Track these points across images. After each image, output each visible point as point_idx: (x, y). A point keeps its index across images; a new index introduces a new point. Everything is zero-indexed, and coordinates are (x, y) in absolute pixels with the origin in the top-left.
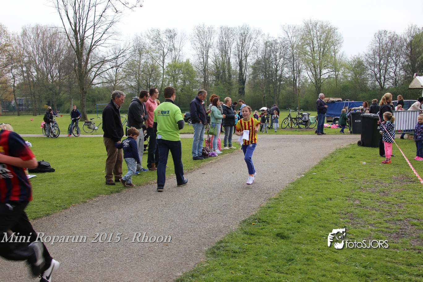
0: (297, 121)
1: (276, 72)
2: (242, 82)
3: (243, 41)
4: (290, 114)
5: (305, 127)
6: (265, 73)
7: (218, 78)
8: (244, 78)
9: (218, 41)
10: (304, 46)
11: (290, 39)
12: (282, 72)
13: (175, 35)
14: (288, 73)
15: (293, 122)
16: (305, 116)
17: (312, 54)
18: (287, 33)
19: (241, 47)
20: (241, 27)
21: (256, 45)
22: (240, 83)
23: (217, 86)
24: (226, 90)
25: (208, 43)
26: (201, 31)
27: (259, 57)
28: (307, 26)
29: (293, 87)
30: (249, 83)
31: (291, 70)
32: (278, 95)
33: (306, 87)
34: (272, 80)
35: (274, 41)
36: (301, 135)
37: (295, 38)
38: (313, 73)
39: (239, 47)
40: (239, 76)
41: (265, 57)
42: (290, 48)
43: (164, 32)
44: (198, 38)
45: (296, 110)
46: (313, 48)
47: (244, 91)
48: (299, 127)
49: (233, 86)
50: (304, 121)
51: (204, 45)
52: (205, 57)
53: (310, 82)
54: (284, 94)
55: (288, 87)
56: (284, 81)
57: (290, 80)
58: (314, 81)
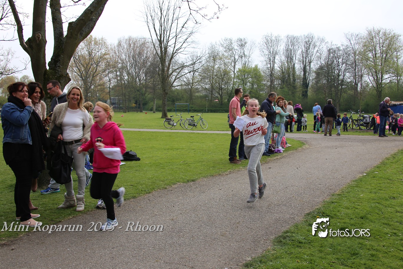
0: (358, 122)
1: (339, 77)
2: (305, 86)
3: (307, 49)
4: (351, 116)
5: (366, 128)
6: (328, 78)
7: (284, 82)
8: (308, 82)
9: (285, 48)
10: (366, 52)
11: (353, 46)
12: (344, 77)
13: (245, 44)
14: (350, 78)
15: (354, 123)
16: (366, 118)
17: (374, 60)
18: (350, 40)
19: (305, 54)
20: (306, 35)
21: (319, 52)
23: (283, 90)
24: (290, 93)
25: (275, 50)
26: (269, 39)
27: (322, 63)
28: (370, 33)
29: (354, 91)
30: (312, 87)
31: (353, 75)
32: (339, 98)
33: (367, 91)
34: (334, 84)
35: (337, 48)
36: (362, 136)
37: (357, 45)
38: (374, 78)
39: (303, 53)
40: (303, 80)
41: (328, 63)
42: (352, 55)
43: (236, 41)
44: (266, 46)
45: (357, 112)
46: (375, 55)
47: (307, 94)
48: (360, 128)
49: (297, 90)
50: (365, 123)
51: (272, 52)
52: (272, 63)
53: (371, 87)
54: (345, 97)
55: (349, 91)
56: (346, 86)
57: (351, 84)
58: (375, 85)
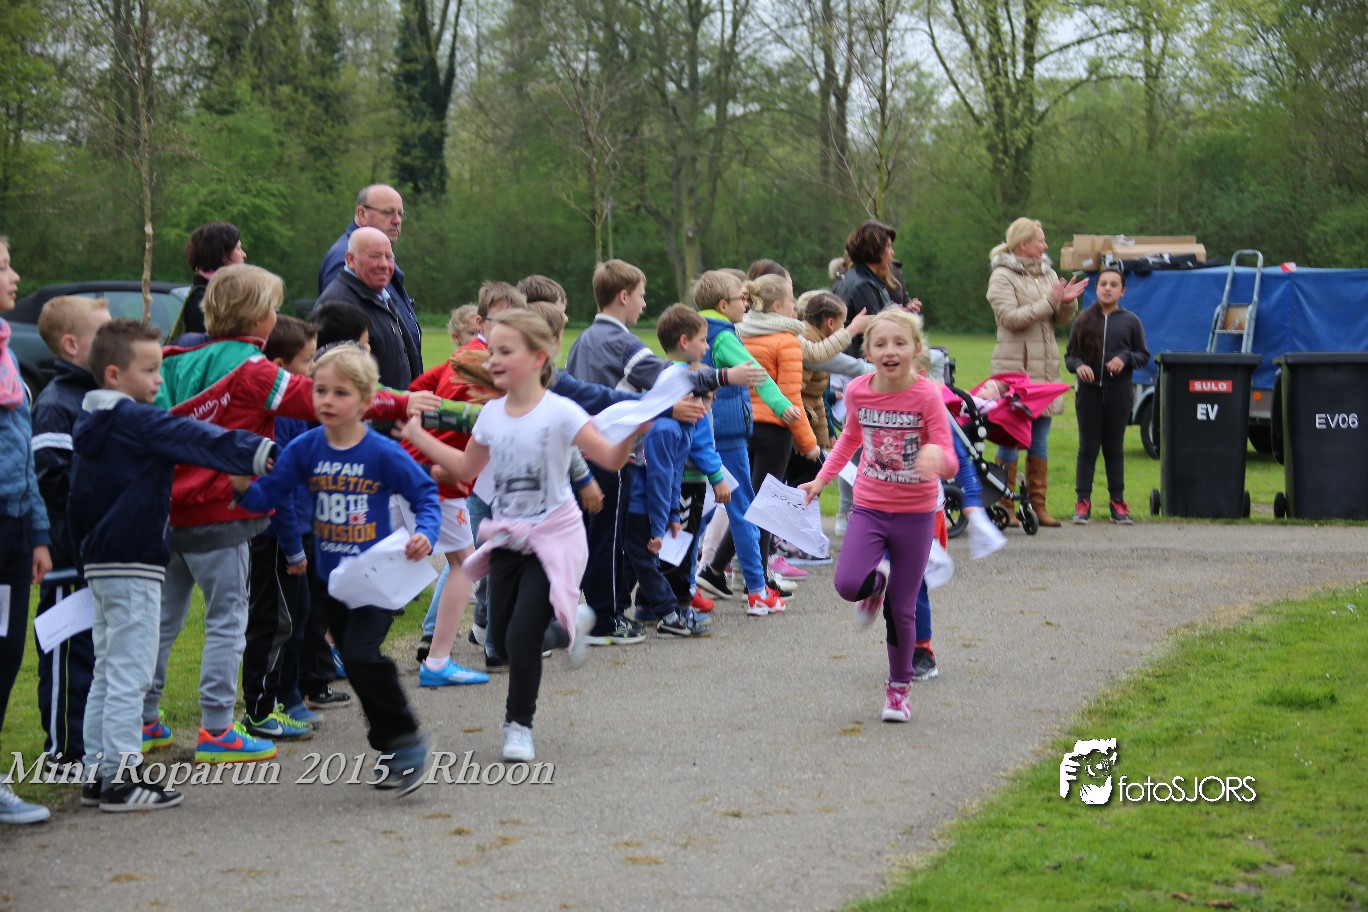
2: (424, 95)
6: (608, 28)
7: (233, 52)
12: (735, 26)
22: (410, 99)
23: (228, 120)
24: (295, 151)
30: (481, 107)
31: (808, 14)
32: (705, 205)
33: (919, 144)
34: (657, 86)
38: (972, 43)
40: (406, 45)
47: (443, 169)
49: (352, 125)
53: (954, 113)
54: (748, 196)
55: (781, 142)
56: (754, 100)
57: (794, 89)
58: (979, 102)
